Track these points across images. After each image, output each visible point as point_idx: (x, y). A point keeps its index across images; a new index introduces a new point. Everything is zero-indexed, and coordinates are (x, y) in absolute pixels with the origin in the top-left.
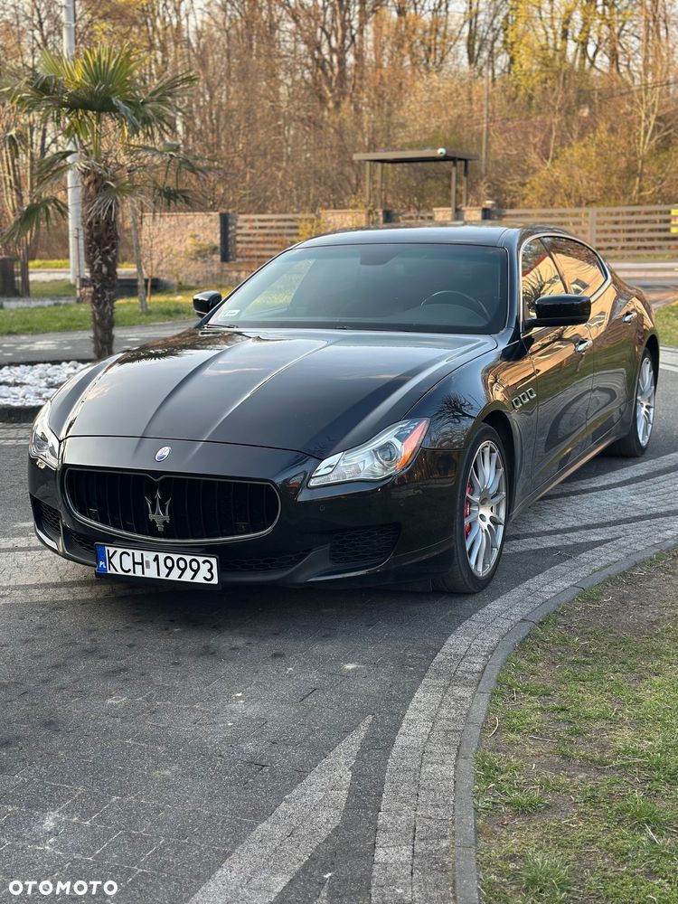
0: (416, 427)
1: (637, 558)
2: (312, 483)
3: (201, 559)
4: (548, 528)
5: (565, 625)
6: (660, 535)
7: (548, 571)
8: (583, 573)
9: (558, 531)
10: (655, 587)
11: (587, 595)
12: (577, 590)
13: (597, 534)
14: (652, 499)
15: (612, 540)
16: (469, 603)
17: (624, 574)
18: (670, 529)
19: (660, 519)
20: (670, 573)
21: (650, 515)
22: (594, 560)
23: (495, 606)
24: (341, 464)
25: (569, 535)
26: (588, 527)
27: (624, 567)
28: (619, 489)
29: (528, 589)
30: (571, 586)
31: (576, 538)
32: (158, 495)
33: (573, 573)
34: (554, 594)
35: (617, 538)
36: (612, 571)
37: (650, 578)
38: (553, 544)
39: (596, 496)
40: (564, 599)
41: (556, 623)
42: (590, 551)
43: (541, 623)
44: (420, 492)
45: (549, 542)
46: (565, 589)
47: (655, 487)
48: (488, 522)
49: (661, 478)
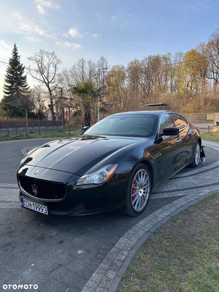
0: (113, 166)
1: (191, 204)
2: (77, 184)
3: (43, 206)
4: (167, 190)
5: (163, 233)
6: (199, 195)
7: (162, 208)
8: (174, 209)
9: (170, 191)
10: (195, 216)
11: (173, 219)
12: (170, 217)
13: (180, 193)
14: (198, 181)
15: (184, 196)
16: (133, 221)
17: (186, 210)
18: (202, 192)
19: (199, 189)
20: (201, 210)
21: (197, 187)
22: (178, 204)
23: (142, 223)
24: (88, 178)
25: (172, 193)
26: (178, 190)
27: (186, 207)
28: (190, 177)
29: (154, 215)
30: (169, 215)
31: (174, 194)
32: (35, 185)
33: (170, 209)
34: (162, 218)
35: (186, 195)
36: (182, 209)
37: (194, 212)
38: (167, 196)
39: (183, 179)
40: (164, 221)
41: (160, 232)
42: (177, 200)
43: (155, 233)
44: (118, 184)
45: (166, 195)
46: (166, 216)
47: (199, 177)
48: (142, 193)
49: (201, 174)
